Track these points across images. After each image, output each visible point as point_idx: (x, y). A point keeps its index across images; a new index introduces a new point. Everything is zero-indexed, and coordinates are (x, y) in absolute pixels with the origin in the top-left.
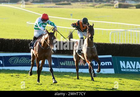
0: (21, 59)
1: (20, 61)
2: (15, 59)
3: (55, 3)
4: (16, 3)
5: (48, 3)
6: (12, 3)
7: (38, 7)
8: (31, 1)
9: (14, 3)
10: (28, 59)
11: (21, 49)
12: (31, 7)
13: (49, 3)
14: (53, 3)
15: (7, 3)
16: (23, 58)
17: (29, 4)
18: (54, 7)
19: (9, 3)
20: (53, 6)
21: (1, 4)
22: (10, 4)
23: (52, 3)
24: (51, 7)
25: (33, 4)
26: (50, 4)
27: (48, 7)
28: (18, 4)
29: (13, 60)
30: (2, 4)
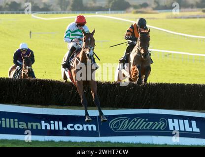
0: (134, 121)
1: (132, 125)
2: (121, 122)
3: (201, 10)
4: (123, 12)
5: (186, 10)
6: (116, 12)
7: (168, 18)
8: (154, 6)
9: (119, 12)
10: (147, 122)
11: (133, 101)
12: (153, 18)
13: (190, 9)
14: (198, 9)
15: (105, 12)
16: (137, 119)
17: (149, 11)
18: (200, 18)
19: (110, 12)
20: (198, 15)
21: (95, 13)
22: (112, 13)
23: (195, 9)
24: (194, 18)
25: (158, 11)
26: (192, 11)
27: (188, 18)
28: (127, 12)
29: (118, 123)
30: (97, 13)
